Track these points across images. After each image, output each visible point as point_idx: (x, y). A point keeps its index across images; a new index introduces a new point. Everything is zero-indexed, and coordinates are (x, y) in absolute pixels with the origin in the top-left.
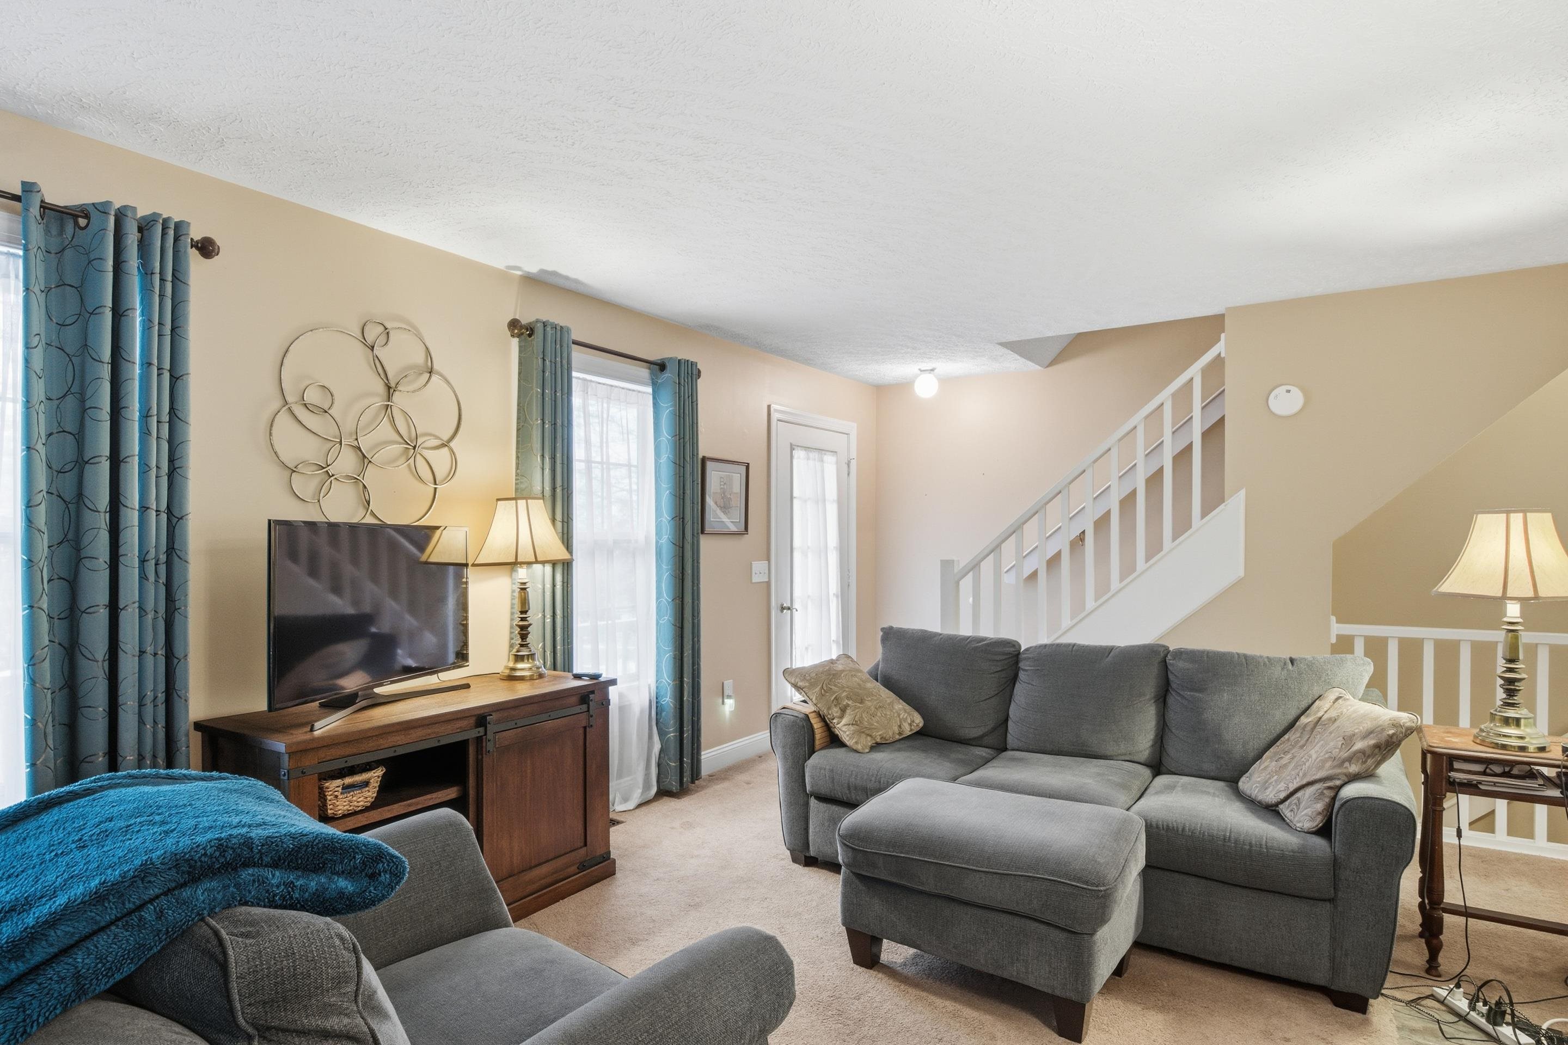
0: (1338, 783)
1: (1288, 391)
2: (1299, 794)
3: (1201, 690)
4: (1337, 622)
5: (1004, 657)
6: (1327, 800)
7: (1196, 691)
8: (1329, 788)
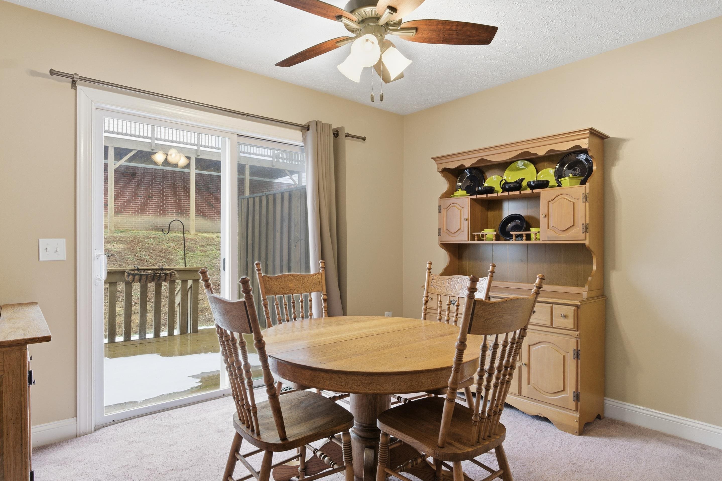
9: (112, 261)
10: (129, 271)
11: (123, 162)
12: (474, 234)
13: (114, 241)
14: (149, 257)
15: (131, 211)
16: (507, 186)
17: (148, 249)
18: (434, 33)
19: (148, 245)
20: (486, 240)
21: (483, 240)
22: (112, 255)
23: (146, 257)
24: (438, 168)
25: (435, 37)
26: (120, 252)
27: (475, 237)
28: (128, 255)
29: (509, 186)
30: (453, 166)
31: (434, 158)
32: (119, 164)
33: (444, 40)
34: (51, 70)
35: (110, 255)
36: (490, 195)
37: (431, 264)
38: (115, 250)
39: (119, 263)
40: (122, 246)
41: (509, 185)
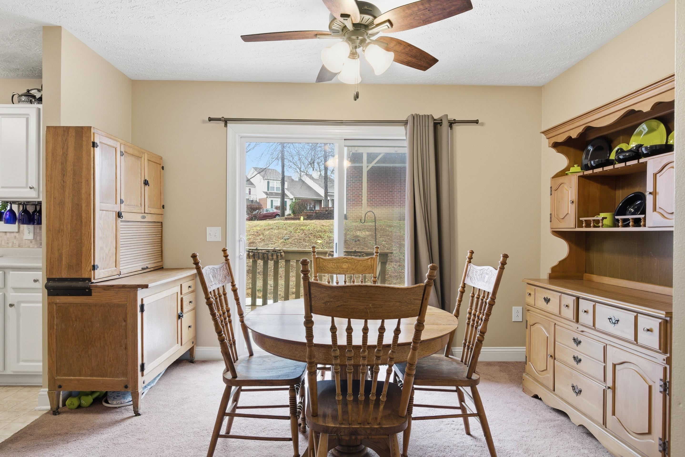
9: (357, 245)
10: (330, 253)
11: (373, 164)
12: (581, 219)
13: (363, 229)
14: (385, 243)
15: (384, 204)
16: (621, 157)
17: (386, 236)
18: (409, 19)
19: (388, 233)
20: (602, 226)
21: (599, 227)
22: (358, 240)
23: (384, 243)
24: (549, 143)
25: (412, 21)
26: (365, 238)
27: (583, 224)
28: (370, 241)
29: (623, 156)
30: (561, 139)
31: (543, 133)
32: (371, 166)
33: (423, 21)
34: (209, 118)
35: (357, 240)
36: (606, 168)
37: (472, 252)
38: (362, 236)
39: (362, 247)
40: (367, 233)
41: (624, 154)
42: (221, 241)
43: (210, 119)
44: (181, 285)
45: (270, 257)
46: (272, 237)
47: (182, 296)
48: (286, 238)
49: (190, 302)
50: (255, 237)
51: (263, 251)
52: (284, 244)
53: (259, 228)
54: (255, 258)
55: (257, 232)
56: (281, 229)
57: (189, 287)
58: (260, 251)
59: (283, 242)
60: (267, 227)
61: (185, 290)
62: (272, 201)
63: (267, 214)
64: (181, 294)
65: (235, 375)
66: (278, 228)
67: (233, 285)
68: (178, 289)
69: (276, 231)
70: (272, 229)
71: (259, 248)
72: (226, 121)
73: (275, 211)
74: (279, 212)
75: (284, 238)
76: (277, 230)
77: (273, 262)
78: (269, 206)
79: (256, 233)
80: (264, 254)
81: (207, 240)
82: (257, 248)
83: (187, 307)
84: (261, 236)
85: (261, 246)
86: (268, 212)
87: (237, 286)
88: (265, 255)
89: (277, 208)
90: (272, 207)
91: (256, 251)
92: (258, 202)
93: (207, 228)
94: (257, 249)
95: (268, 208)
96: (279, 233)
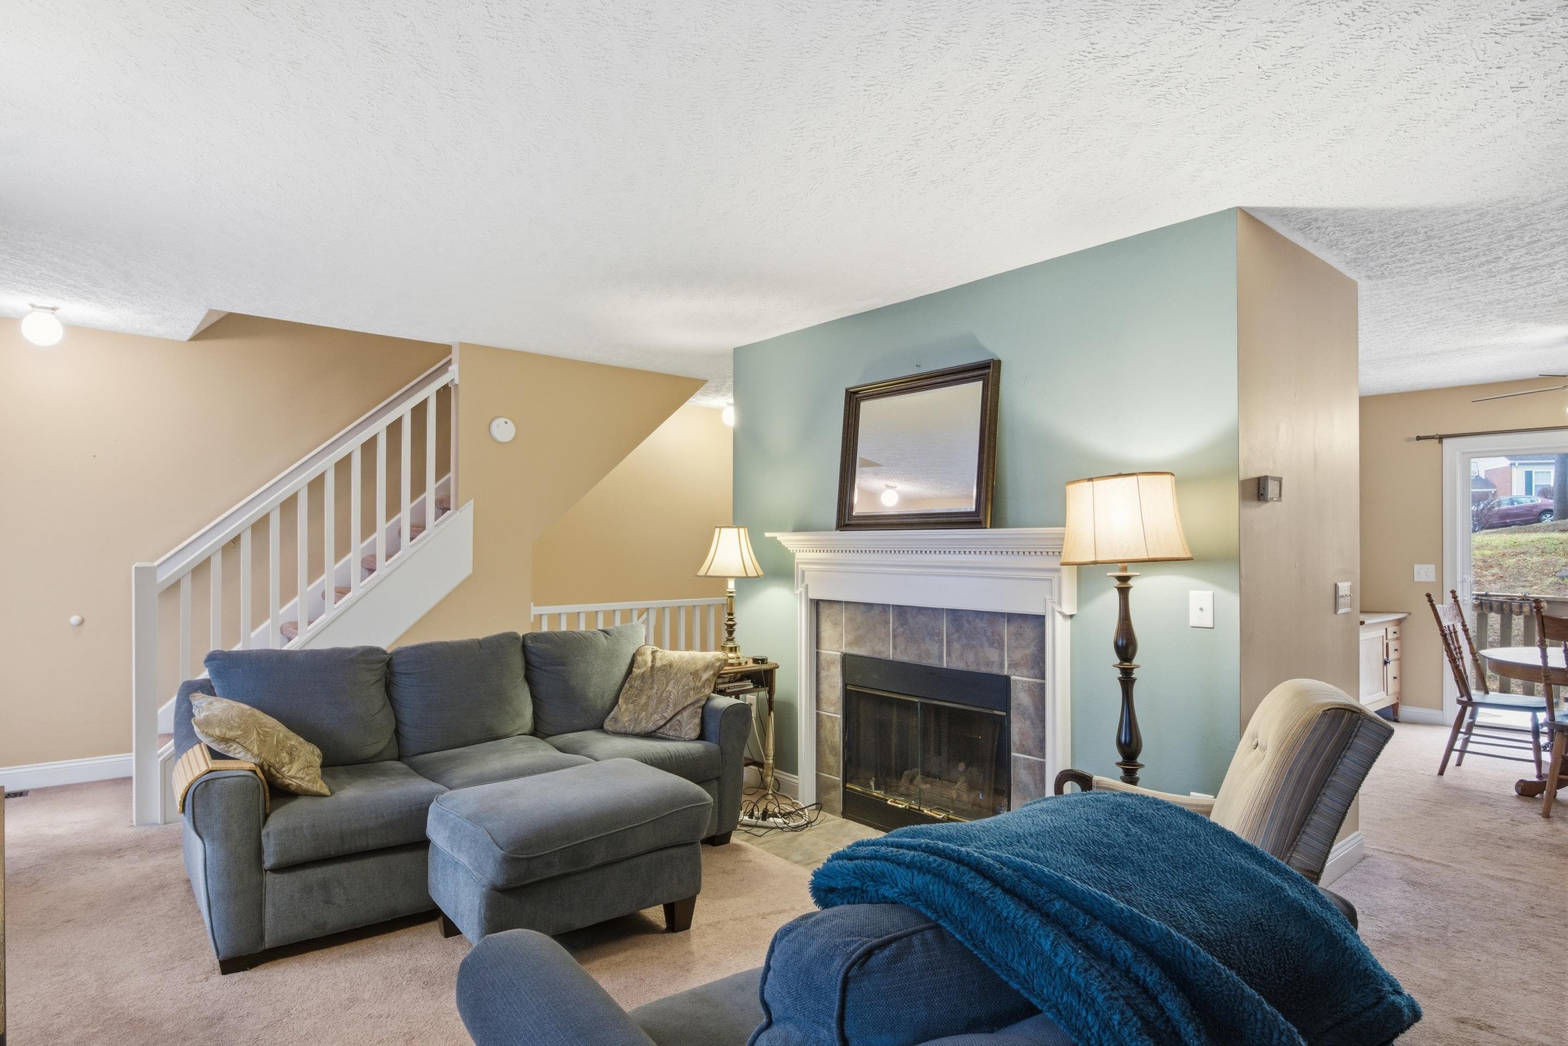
0: (703, 702)
1: (506, 423)
2: (678, 717)
3: (563, 664)
4: (534, 606)
5: (380, 665)
6: (700, 715)
7: (558, 665)
8: (699, 707)
34: (1417, 437)
42: (1434, 581)
43: (1419, 438)
44: (1386, 629)
45: (1515, 609)
46: (1525, 571)
47: (1387, 641)
48: (1564, 575)
49: (1396, 650)
50: (1479, 571)
51: (1501, 599)
52: (1557, 587)
53: (1488, 553)
54: (1484, 610)
55: (1484, 561)
56: (1550, 553)
57: (1395, 633)
58: (1494, 599)
59: (1556, 583)
60: (1510, 550)
61: (1390, 636)
62: (1529, 475)
63: (1512, 511)
64: (1387, 639)
65: (1470, 699)
66: (1543, 552)
67: (1464, 625)
68: (1383, 632)
69: (1535, 559)
70: (1523, 553)
71: (1490, 593)
72: (1441, 438)
73: (1539, 501)
74: (1551, 505)
75: (1557, 574)
76: (1538, 556)
77: (1522, 617)
78: (1518, 489)
79: (1481, 564)
80: (1502, 603)
81: (1415, 580)
82: (1486, 593)
83: (1393, 656)
84: (1495, 570)
85: (1496, 590)
86: (1516, 505)
87: (1468, 627)
88: (1505, 605)
89: (1545, 493)
90: (1529, 491)
91: (1484, 598)
92: (1484, 478)
93: (1415, 566)
94: (1486, 595)
95: (1515, 493)
96: (1546, 564)
